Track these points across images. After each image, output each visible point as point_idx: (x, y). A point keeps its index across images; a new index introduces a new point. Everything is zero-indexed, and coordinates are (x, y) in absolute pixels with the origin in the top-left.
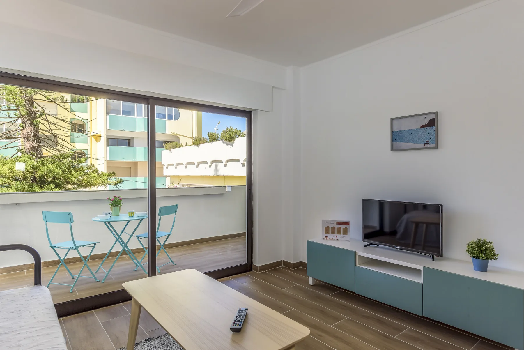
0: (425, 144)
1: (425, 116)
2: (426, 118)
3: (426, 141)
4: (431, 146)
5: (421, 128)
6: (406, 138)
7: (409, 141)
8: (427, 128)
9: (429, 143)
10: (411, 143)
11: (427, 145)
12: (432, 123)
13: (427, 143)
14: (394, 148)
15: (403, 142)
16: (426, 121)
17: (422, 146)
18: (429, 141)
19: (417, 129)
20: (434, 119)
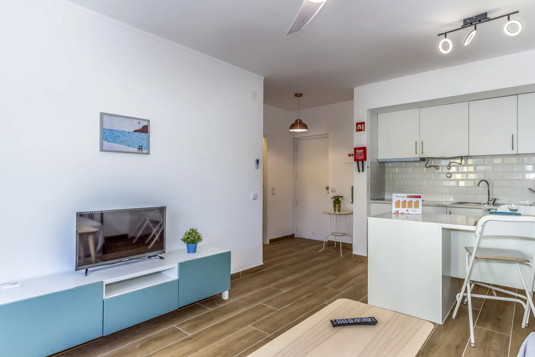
0: (138, 149)
1: (139, 121)
2: (139, 123)
3: (140, 146)
4: (144, 151)
5: (135, 131)
6: (119, 139)
7: (121, 143)
8: (141, 133)
9: (142, 149)
10: (125, 145)
11: (140, 150)
12: (145, 130)
13: (140, 148)
14: (104, 149)
15: (115, 143)
16: (139, 127)
17: (136, 150)
18: (142, 146)
19: (131, 132)
20: (147, 126)
